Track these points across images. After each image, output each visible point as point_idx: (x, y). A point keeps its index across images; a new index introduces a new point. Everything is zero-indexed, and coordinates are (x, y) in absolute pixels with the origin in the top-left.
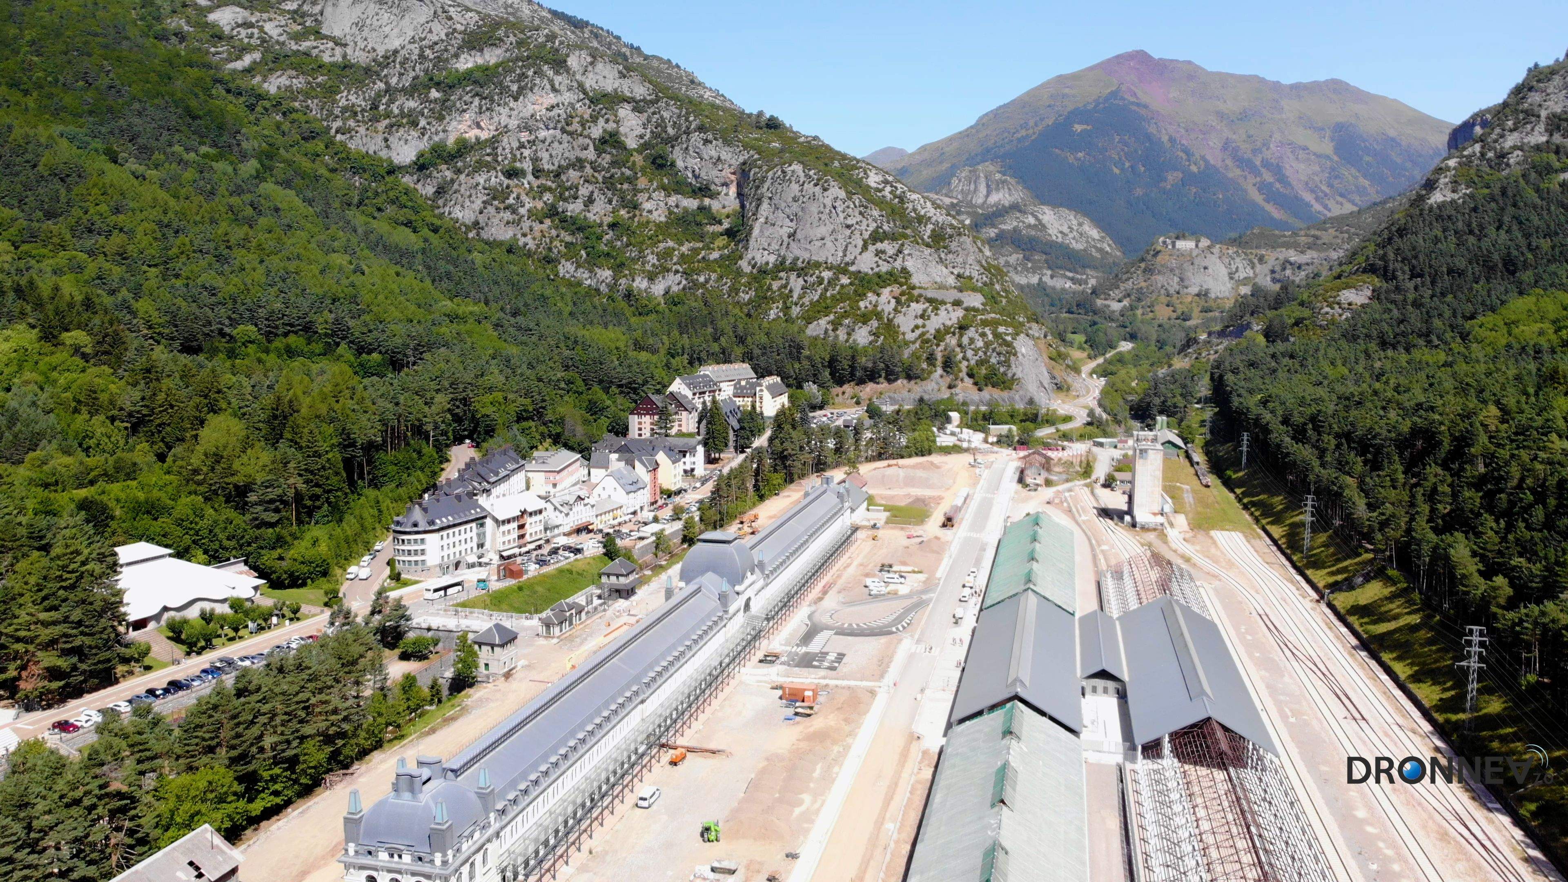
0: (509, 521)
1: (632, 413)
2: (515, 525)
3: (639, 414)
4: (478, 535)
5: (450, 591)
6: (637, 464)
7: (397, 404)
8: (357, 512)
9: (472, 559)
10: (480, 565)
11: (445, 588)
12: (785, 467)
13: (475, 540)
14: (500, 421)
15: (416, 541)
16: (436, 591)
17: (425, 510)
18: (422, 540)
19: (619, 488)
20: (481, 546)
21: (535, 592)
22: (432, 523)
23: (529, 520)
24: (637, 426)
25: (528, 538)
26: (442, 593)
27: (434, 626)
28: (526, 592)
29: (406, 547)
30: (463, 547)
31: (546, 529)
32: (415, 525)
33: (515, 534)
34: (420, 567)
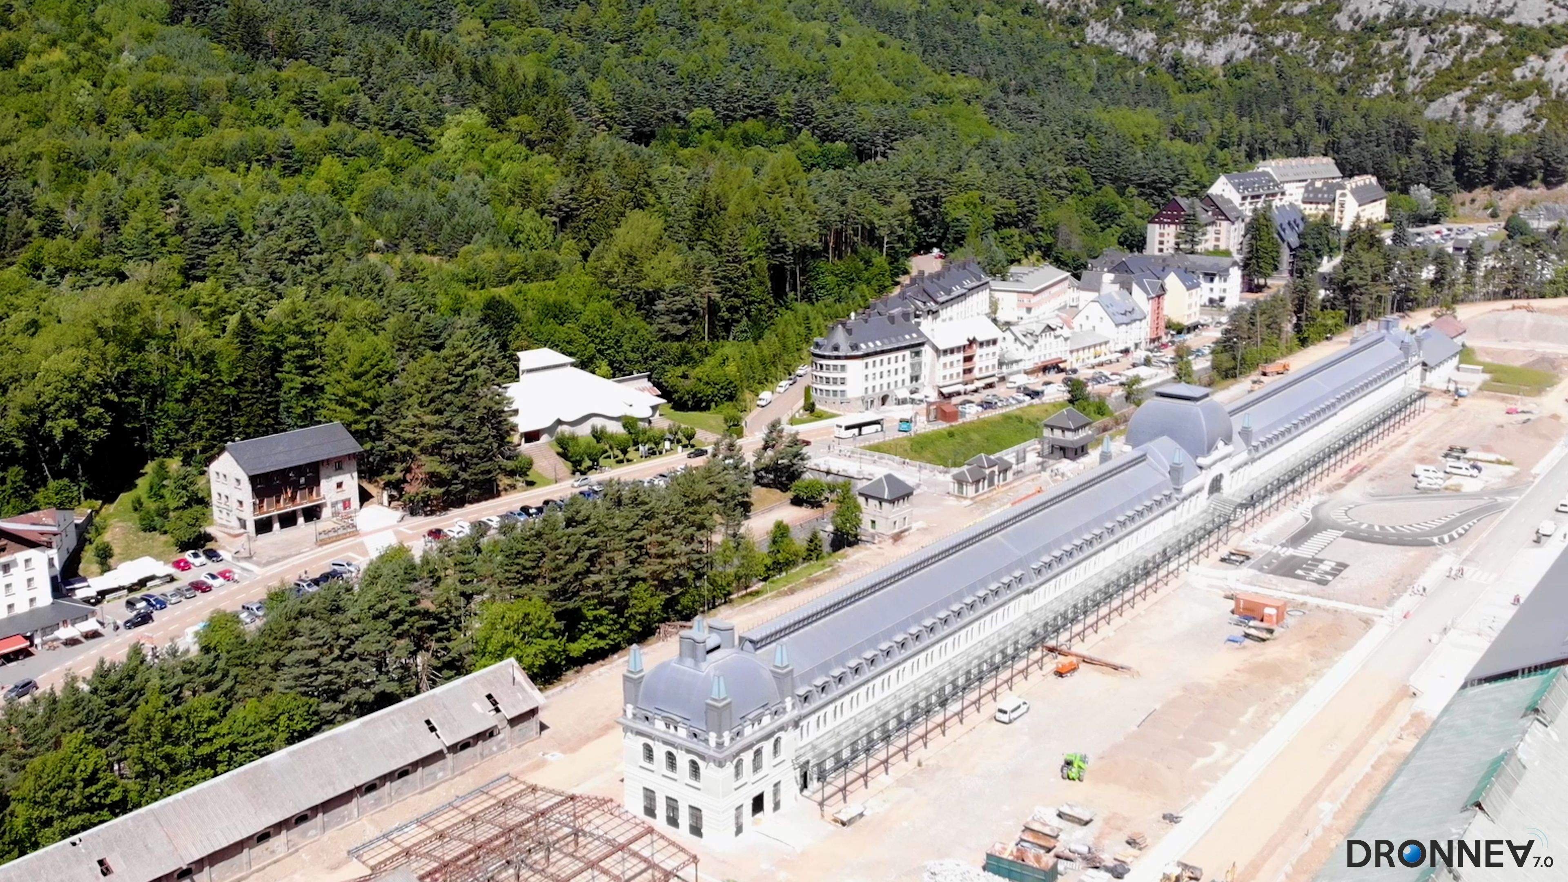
0: (952, 351)
1: (1152, 222)
2: (960, 356)
3: (1161, 223)
4: (913, 365)
5: (865, 430)
6: (1135, 288)
7: (844, 203)
8: (780, 330)
9: (903, 393)
10: (913, 401)
11: (860, 426)
12: (1348, 303)
13: (908, 371)
14: (972, 228)
15: (835, 366)
16: (848, 428)
17: (849, 332)
18: (843, 367)
19: (1107, 318)
20: (915, 378)
21: (969, 440)
22: (855, 347)
23: (978, 351)
24: (1158, 239)
25: (976, 373)
26: (856, 431)
27: (834, 469)
28: (958, 439)
29: (824, 374)
30: (893, 379)
31: (1001, 364)
32: (836, 349)
33: (960, 368)
34: (839, 397)
